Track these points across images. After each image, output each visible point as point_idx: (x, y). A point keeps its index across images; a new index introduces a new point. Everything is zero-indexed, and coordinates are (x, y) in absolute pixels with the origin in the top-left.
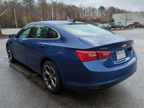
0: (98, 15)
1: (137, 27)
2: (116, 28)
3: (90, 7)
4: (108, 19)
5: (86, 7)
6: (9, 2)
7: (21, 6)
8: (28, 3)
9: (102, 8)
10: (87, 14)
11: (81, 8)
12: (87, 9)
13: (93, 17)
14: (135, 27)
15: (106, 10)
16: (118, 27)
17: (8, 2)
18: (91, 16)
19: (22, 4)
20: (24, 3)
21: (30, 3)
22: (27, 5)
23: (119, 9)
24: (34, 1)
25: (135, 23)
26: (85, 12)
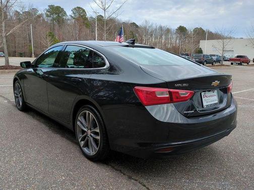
0: (175, 40)
1: (241, 63)
2: (205, 63)
3: (161, 27)
4: (191, 48)
5: (154, 26)
6: (23, 13)
7: (43, 20)
8: (55, 16)
9: (182, 30)
10: (155, 39)
11: (145, 28)
12: (156, 29)
13: (165, 44)
14: (239, 64)
15: (190, 33)
16: (209, 63)
17: (21, 13)
18: (163, 41)
19: (45, 16)
20: (47, 16)
21: (59, 16)
22: (54, 19)
23: (211, 32)
24: (65, 13)
25: (238, 57)
26: (152, 35)
